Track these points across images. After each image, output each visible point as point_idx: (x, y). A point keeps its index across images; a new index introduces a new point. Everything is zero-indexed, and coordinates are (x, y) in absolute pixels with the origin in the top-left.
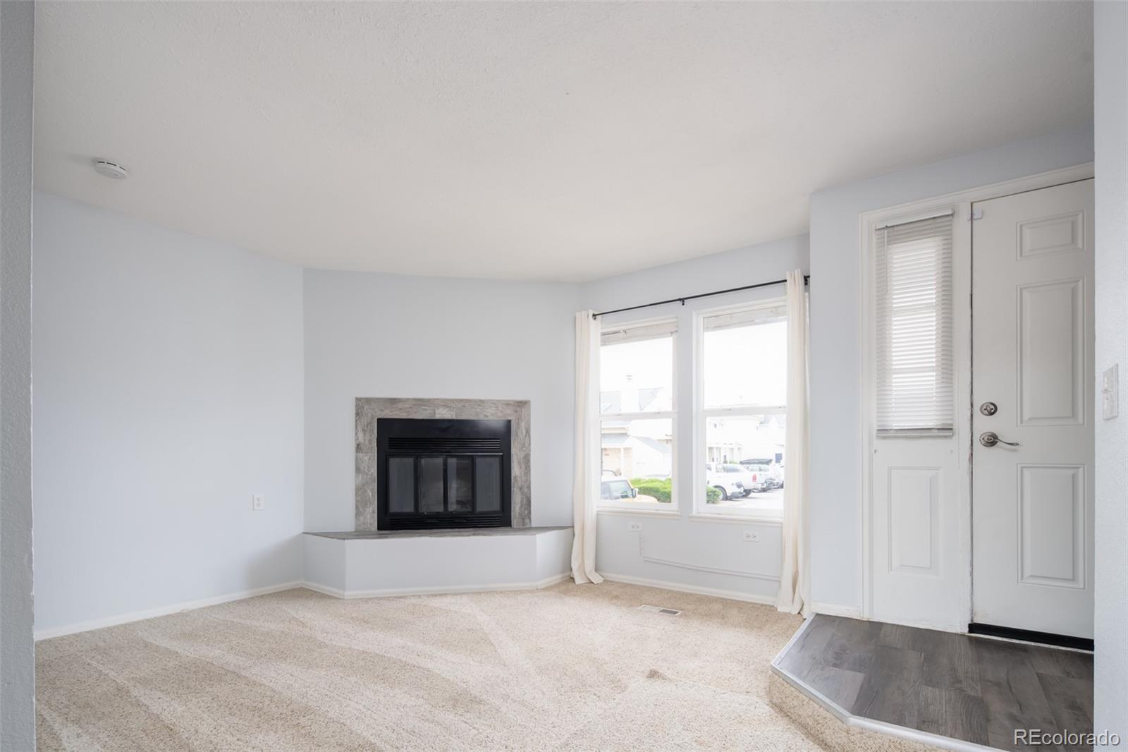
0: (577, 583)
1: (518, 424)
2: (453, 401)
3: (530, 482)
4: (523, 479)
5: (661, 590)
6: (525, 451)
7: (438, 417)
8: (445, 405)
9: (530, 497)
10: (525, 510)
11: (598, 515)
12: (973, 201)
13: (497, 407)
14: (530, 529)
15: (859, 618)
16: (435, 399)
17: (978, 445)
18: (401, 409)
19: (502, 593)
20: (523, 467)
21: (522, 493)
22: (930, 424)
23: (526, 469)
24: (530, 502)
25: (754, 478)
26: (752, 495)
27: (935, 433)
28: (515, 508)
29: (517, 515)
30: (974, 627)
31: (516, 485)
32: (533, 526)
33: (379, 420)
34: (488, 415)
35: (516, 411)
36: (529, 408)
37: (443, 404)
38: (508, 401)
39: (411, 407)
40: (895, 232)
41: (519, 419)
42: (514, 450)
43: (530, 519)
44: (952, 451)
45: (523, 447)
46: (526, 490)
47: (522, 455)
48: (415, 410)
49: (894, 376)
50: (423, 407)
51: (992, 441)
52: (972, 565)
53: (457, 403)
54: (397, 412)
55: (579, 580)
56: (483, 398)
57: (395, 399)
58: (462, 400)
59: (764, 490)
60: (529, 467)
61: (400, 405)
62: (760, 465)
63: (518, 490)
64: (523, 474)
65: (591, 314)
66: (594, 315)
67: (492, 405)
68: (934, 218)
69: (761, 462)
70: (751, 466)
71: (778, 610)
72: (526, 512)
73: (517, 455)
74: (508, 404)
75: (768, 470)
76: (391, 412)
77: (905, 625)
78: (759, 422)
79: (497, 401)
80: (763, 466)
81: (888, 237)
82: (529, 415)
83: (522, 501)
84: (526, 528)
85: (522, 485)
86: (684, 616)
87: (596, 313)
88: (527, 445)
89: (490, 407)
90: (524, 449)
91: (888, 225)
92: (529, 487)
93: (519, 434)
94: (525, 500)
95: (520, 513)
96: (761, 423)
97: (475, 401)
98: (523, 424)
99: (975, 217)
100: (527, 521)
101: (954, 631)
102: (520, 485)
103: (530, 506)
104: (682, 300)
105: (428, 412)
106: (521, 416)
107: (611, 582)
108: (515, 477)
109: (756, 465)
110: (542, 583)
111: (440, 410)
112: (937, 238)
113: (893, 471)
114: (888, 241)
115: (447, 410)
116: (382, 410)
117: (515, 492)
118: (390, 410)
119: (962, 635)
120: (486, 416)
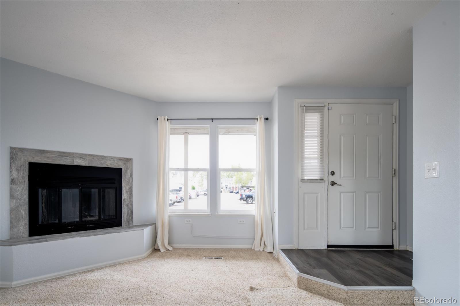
0: (162, 252)
1: (126, 171)
2: (86, 155)
3: (132, 201)
4: (129, 200)
5: (207, 249)
6: (130, 185)
7: (75, 164)
8: (80, 157)
9: (132, 210)
10: (129, 216)
11: (169, 217)
12: (329, 103)
13: (114, 161)
14: (133, 227)
15: (295, 249)
16: (73, 153)
17: (330, 185)
18: (48, 157)
19: (127, 263)
20: (129, 193)
21: (128, 208)
22: (316, 178)
23: (130, 195)
24: (132, 212)
25: (177, 197)
26: (175, 204)
27: (319, 181)
28: (124, 216)
29: (125, 220)
30: (329, 246)
31: (125, 203)
32: (134, 225)
33: (29, 163)
34: (108, 164)
35: (125, 164)
36: (132, 163)
37: (79, 156)
38: (120, 158)
39: (56, 157)
40: (307, 109)
41: (127, 168)
42: (123, 185)
43: (132, 221)
44: (322, 187)
45: (129, 183)
46: (130, 206)
47: (128, 187)
48: (59, 159)
49: (305, 160)
50: (65, 157)
51: (333, 184)
52: (328, 226)
53: (89, 157)
54: (46, 159)
55: (162, 250)
56: (105, 155)
57: (44, 151)
58: (92, 155)
59: (179, 202)
60: (132, 194)
61: (48, 155)
62: (176, 192)
63: (126, 206)
64: (128, 198)
65: (167, 118)
66: (168, 119)
67: (110, 159)
68: (318, 106)
69: (177, 191)
70: (173, 192)
71: (255, 250)
72: (130, 218)
73: (125, 187)
74: (120, 159)
75: (180, 194)
76: (40, 159)
77: (309, 249)
78: (173, 174)
79: (114, 157)
80: (178, 192)
81: (305, 110)
82: (132, 166)
83: (128, 212)
84: (130, 226)
85: (128, 203)
86: (225, 259)
87: (168, 118)
88: (131, 182)
89: (110, 161)
90: (129, 184)
91: (305, 105)
92: (132, 205)
93: (127, 177)
94: (129, 211)
95: (127, 219)
96: (174, 175)
97: (101, 156)
98: (129, 171)
99: (329, 109)
100: (131, 222)
101: (323, 249)
102: (127, 203)
103: (132, 214)
104: (212, 119)
105: (68, 161)
106: (127, 166)
107: (178, 248)
108: (124, 199)
109: (175, 192)
110: (145, 254)
111: (77, 160)
112: (320, 113)
113: (305, 194)
114: (305, 111)
115: (82, 160)
116: (33, 157)
117: (124, 208)
118: (39, 158)
119: (325, 249)
120: (107, 165)
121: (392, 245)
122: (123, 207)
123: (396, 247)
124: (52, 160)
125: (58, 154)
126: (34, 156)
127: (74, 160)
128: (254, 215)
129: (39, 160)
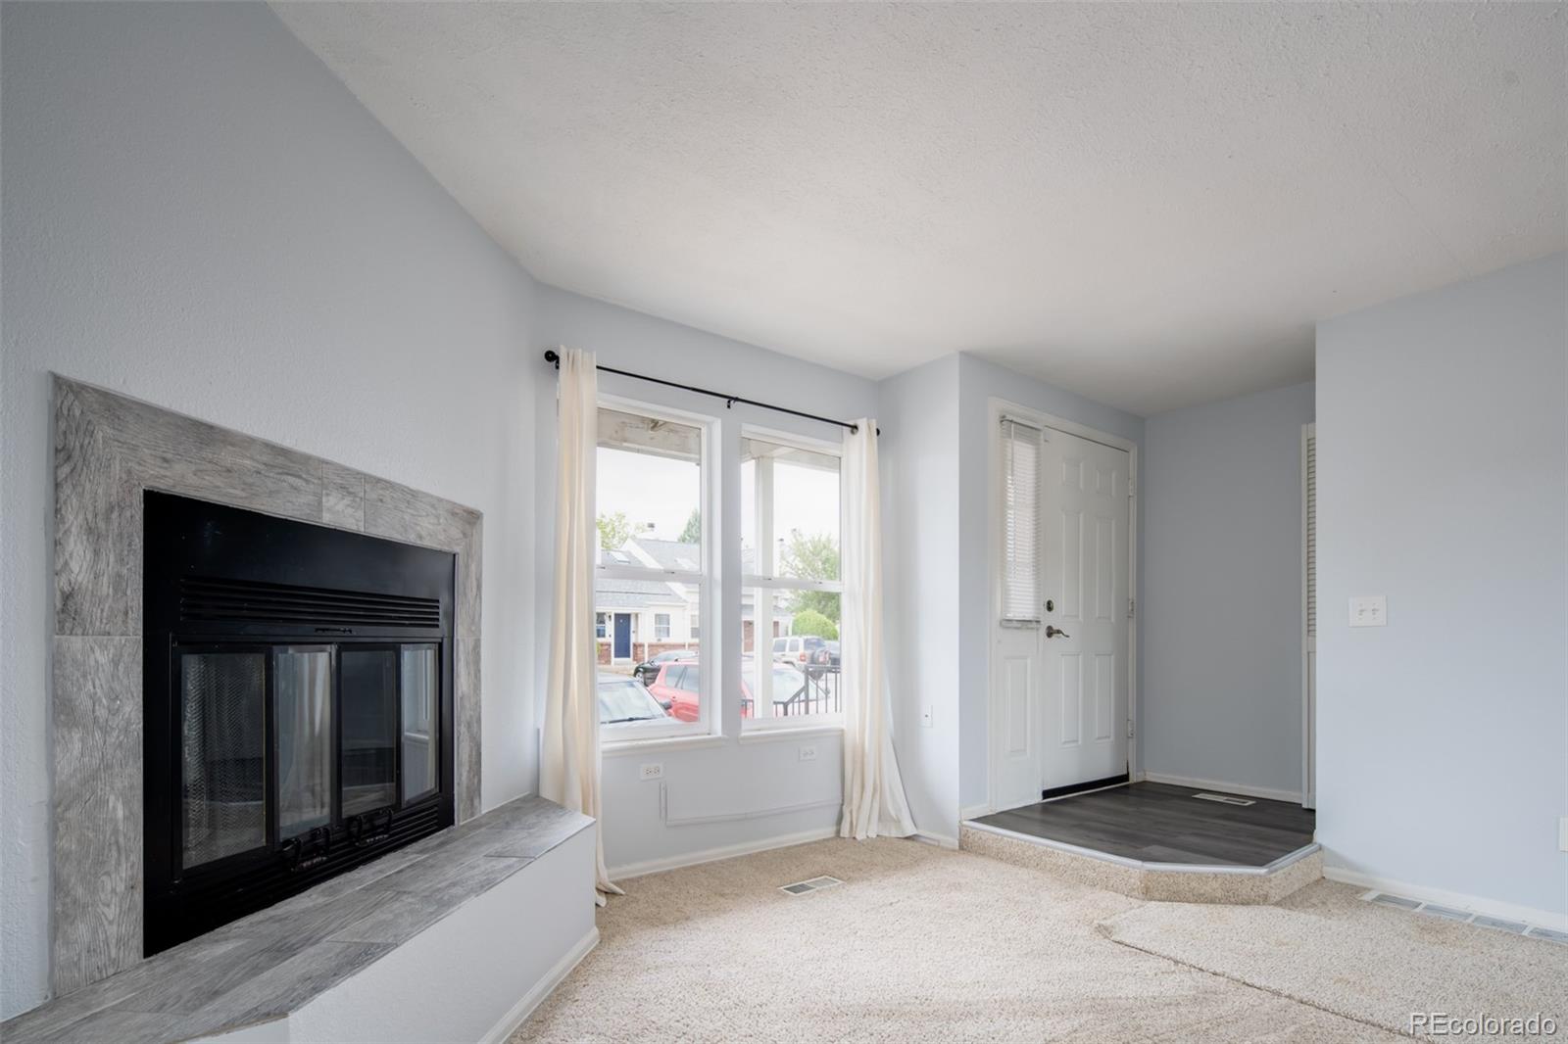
1: (467, 568)
2: (359, 477)
3: (480, 707)
4: (473, 700)
6: (475, 633)
7: (327, 519)
8: (341, 487)
9: (481, 743)
10: (474, 776)
13: (437, 516)
15: (991, 813)
17: (1045, 636)
18: (228, 470)
20: (472, 669)
21: (471, 738)
23: (476, 676)
24: (481, 755)
28: (461, 775)
29: (464, 793)
30: (1044, 794)
31: (464, 718)
32: (484, 810)
34: (420, 531)
35: (463, 534)
36: (481, 531)
37: (339, 480)
38: (455, 505)
39: (254, 470)
41: (468, 554)
42: (459, 630)
43: (480, 795)
44: (1037, 641)
45: (472, 623)
46: (475, 728)
47: (471, 642)
48: (269, 485)
50: (291, 479)
51: (1051, 632)
52: (1042, 742)
53: (367, 487)
54: (217, 482)
58: (377, 481)
60: (480, 672)
61: (226, 457)
63: (465, 731)
64: (472, 692)
67: (429, 508)
72: (476, 780)
73: (464, 641)
74: (454, 511)
76: (192, 473)
79: (438, 499)
82: (481, 548)
83: (470, 755)
84: (477, 816)
85: (471, 717)
88: (477, 617)
89: (427, 514)
90: (473, 629)
92: (479, 721)
93: (467, 594)
94: (472, 751)
95: (468, 788)
97: (403, 490)
98: (473, 568)
100: (476, 802)
101: (1035, 802)
102: (468, 716)
103: (481, 764)
105: (301, 499)
106: (470, 547)
108: (462, 699)
111: (332, 501)
113: (1007, 661)
114: (1015, 437)
115: (347, 500)
116: (165, 460)
117: (461, 738)
118: (194, 468)
119: (1039, 804)
120: (421, 537)
121: (1125, 772)
122: (459, 732)
123: (1133, 779)
124: (243, 490)
125: (265, 459)
126: (169, 456)
127: (321, 498)
128: (842, 731)
129: (192, 480)
